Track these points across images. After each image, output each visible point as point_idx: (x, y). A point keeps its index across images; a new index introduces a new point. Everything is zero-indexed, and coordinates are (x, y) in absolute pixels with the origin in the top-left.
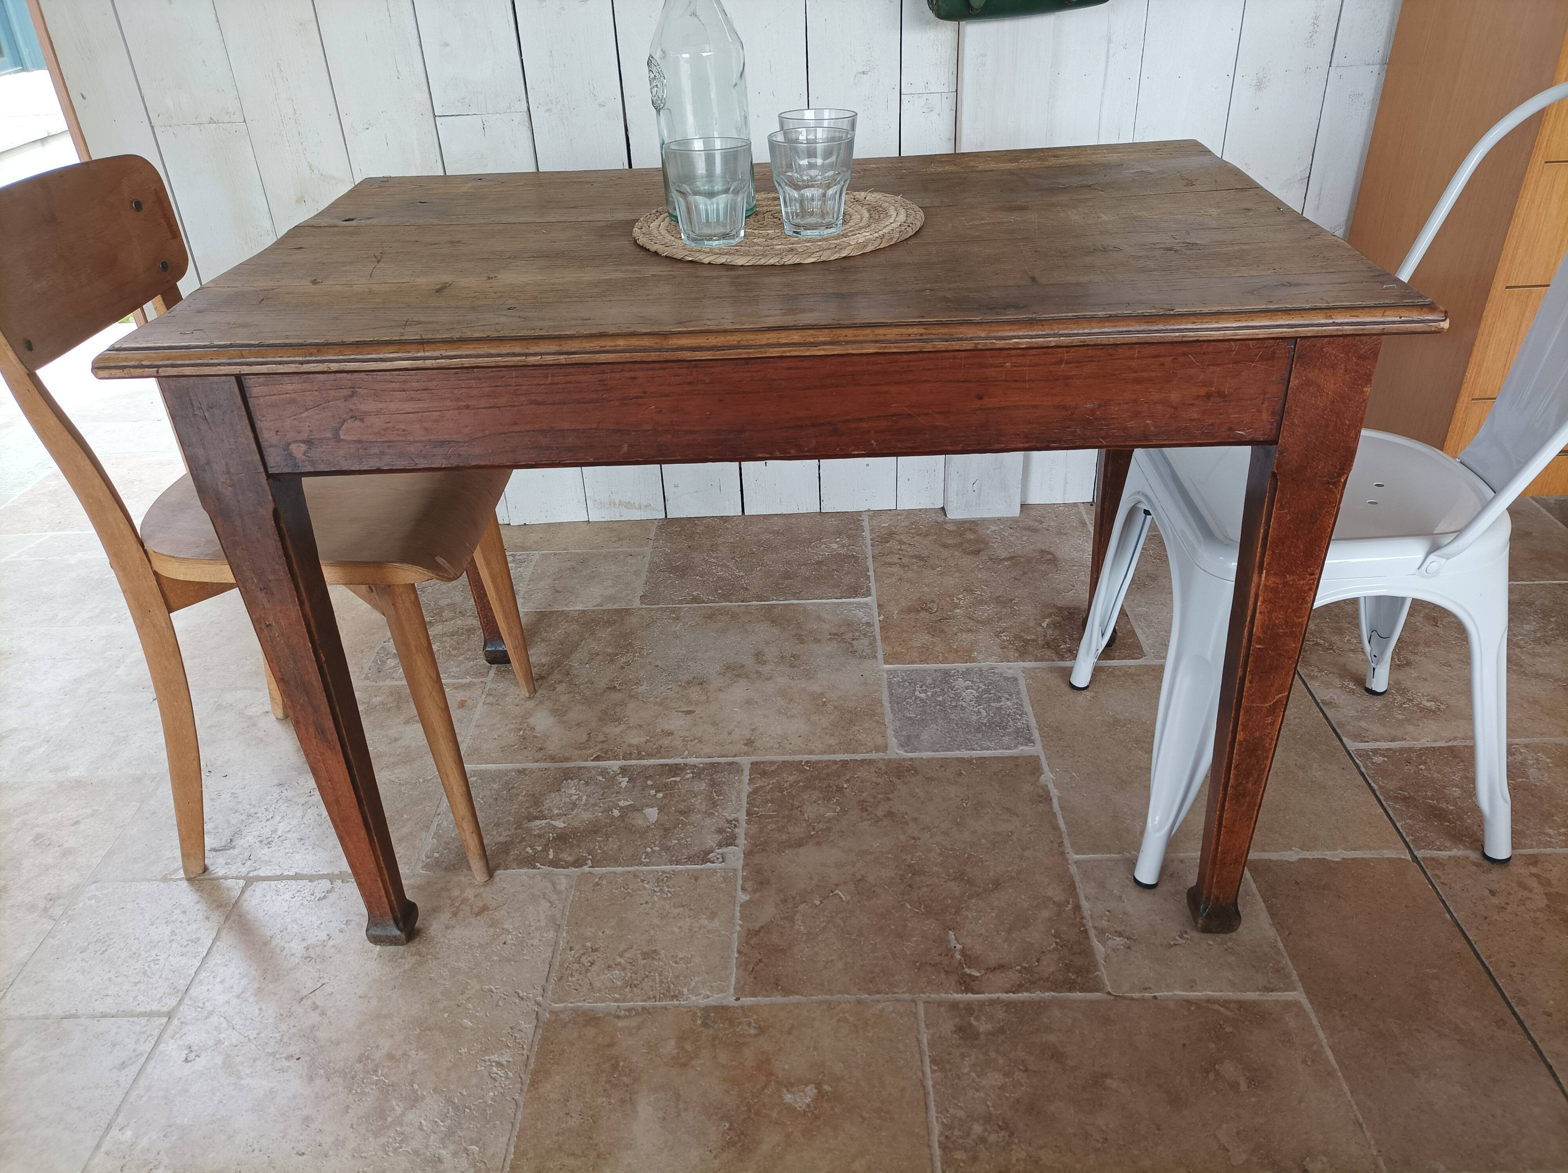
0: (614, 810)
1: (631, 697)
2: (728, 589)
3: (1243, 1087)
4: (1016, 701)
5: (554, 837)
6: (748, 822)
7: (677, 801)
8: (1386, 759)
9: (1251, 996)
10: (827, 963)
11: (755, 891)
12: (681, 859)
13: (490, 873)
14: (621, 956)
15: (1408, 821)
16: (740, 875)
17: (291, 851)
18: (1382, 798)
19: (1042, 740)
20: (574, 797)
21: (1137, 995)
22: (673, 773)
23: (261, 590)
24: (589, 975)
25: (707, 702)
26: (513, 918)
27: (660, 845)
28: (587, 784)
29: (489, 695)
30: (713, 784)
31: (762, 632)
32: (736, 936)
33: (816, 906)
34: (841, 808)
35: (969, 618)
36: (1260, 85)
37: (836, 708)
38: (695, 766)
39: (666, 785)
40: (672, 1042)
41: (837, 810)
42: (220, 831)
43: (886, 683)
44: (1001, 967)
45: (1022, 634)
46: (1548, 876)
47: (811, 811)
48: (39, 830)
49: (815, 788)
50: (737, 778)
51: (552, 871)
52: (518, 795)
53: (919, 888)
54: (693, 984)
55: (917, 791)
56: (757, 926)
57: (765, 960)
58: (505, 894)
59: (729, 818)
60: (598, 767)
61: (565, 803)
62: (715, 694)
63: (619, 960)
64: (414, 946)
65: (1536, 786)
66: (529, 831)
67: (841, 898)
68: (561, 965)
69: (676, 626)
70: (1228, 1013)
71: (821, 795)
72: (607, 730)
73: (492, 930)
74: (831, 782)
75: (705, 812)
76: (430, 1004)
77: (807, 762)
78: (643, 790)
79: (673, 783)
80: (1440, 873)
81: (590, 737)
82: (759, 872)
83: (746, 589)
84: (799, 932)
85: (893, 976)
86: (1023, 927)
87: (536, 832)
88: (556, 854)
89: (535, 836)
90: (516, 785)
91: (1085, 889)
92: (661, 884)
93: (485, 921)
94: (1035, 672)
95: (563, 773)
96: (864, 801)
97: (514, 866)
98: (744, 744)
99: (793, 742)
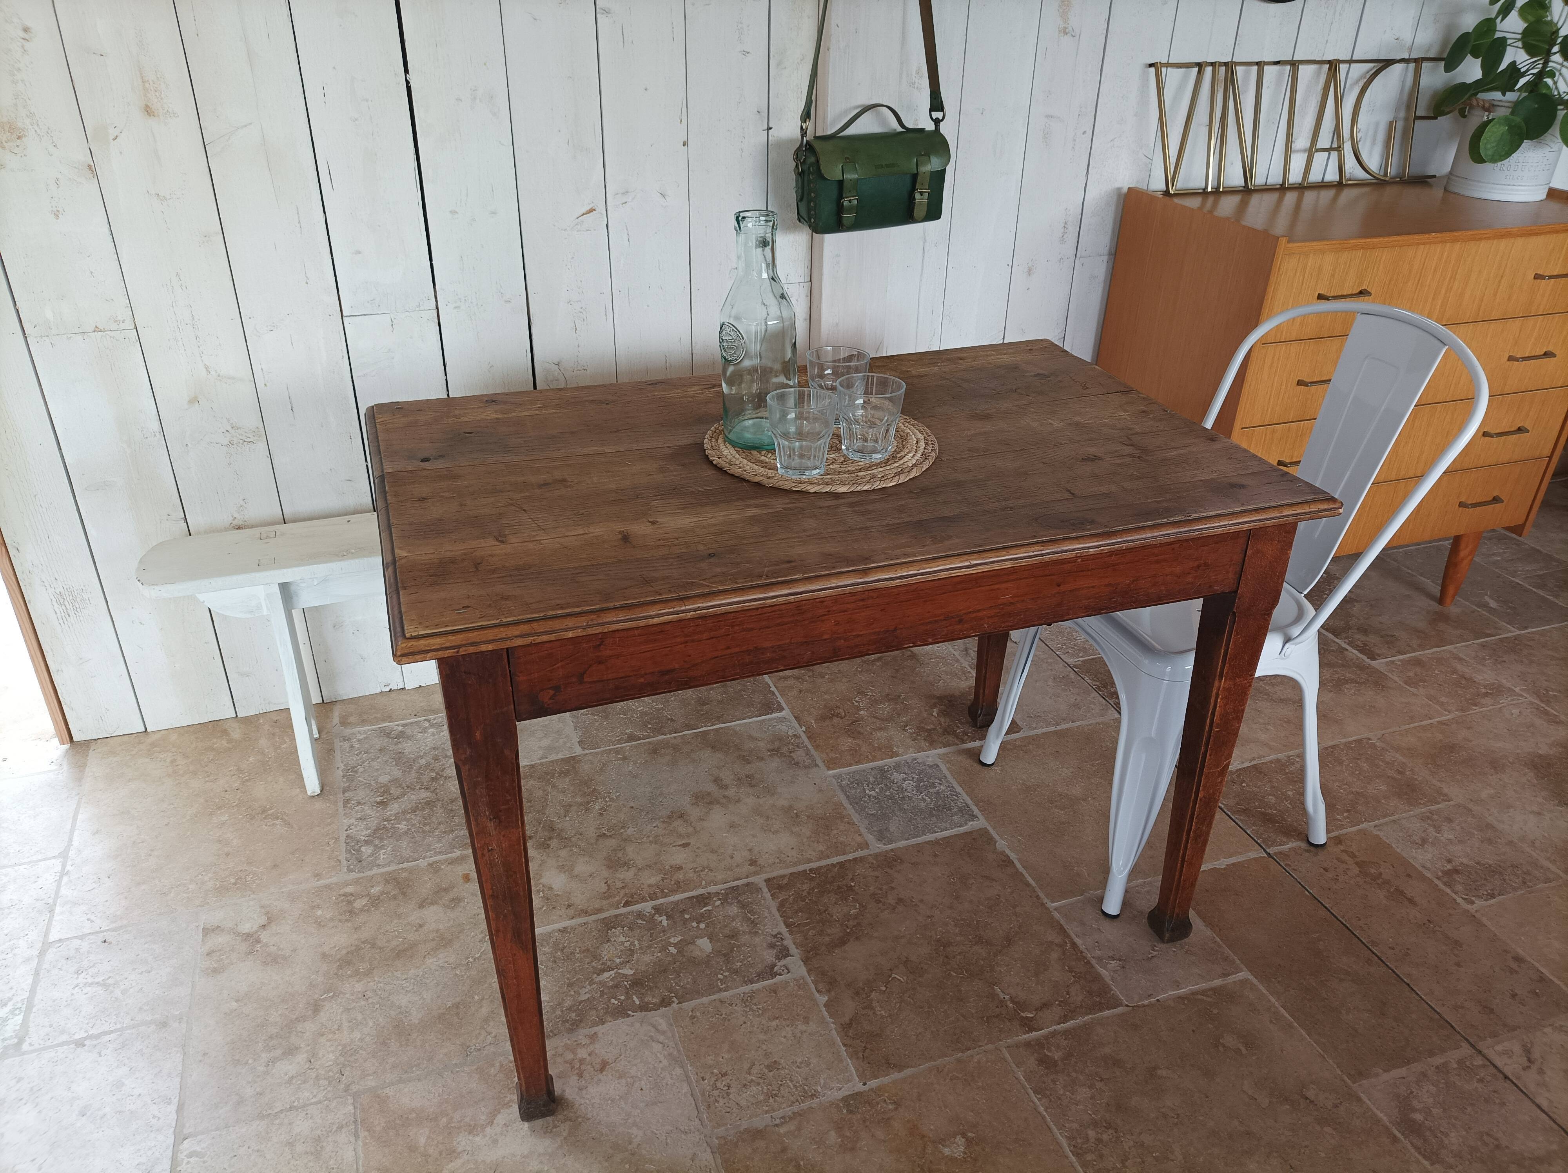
0: (670, 948)
1: (625, 840)
2: (656, 723)
3: (1244, 1051)
4: (947, 784)
5: (630, 984)
6: (791, 933)
7: (720, 928)
9: (1217, 982)
10: (918, 1036)
11: (829, 991)
12: (752, 979)
14: (750, 1074)
15: (1254, 828)
16: (809, 980)
19: (983, 814)
20: (627, 944)
21: (1146, 1002)
22: (702, 904)
23: (490, 820)
24: (731, 1096)
25: (696, 832)
26: (636, 1065)
27: (728, 970)
28: (631, 929)
30: (743, 906)
31: (709, 759)
32: (834, 1032)
33: (884, 991)
34: (860, 904)
35: (875, 718)
36: (1030, 272)
37: (808, 817)
38: (718, 893)
39: (702, 915)
40: (833, 1133)
41: (857, 907)
43: (837, 787)
44: (1045, 1006)
45: (923, 725)
46: (1352, 850)
47: (837, 912)
49: (829, 892)
51: (645, 1015)
52: (572, 953)
53: (954, 957)
54: (822, 1081)
55: (911, 876)
56: (847, 1020)
57: (869, 1046)
58: (616, 1046)
59: (774, 934)
60: (633, 912)
61: (621, 951)
62: (699, 824)
63: (750, 1078)
64: (561, 1115)
66: (602, 983)
67: (899, 979)
68: (703, 1095)
69: (628, 767)
70: (1209, 999)
71: (837, 897)
72: (620, 876)
73: (624, 1081)
74: (839, 883)
75: (750, 932)
76: (607, 1161)
77: (810, 870)
78: (684, 924)
79: (707, 912)
80: (1288, 863)
81: (608, 886)
82: (823, 974)
83: (672, 720)
84: (882, 1017)
85: (972, 1033)
86: (1044, 970)
87: (611, 983)
88: (641, 999)
89: (612, 987)
90: (566, 944)
91: (1072, 929)
92: (748, 1004)
93: (612, 1075)
94: (949, 757)
95: (603, 923)
96: (874, 894)
97: (609, 1019)
98: (749, 865)
99: (789, 854)
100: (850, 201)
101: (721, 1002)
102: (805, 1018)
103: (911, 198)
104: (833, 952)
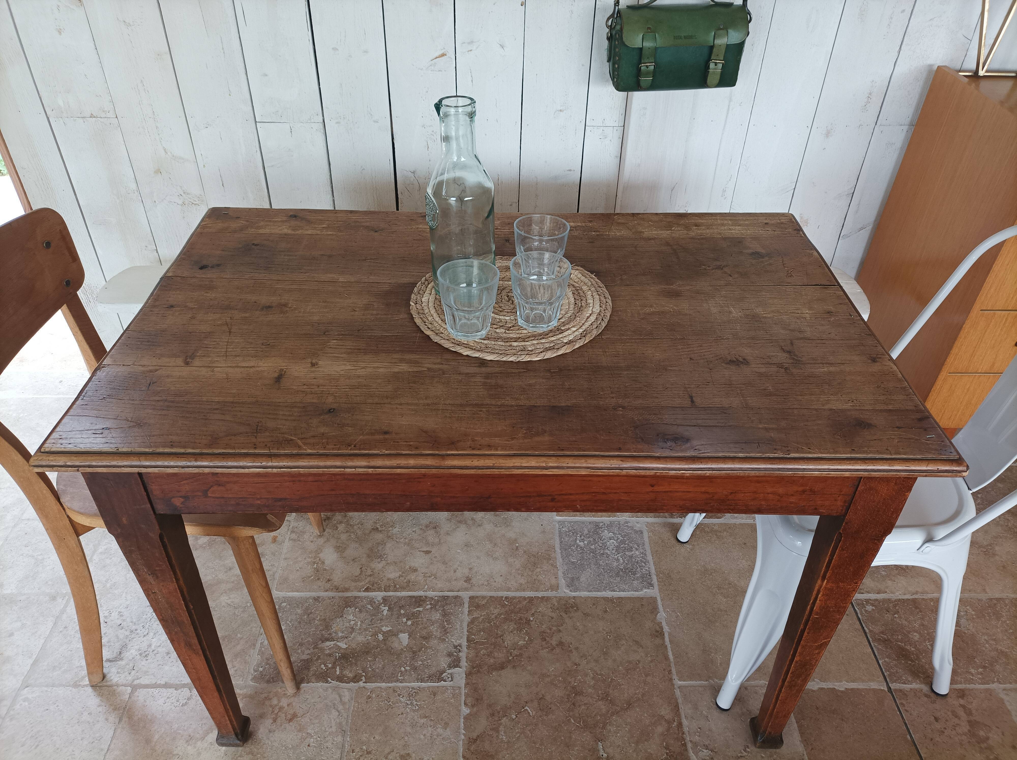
0: (379, 635)
1: (389, 537)
4: (642, 551)
5: (339, 656)
6: (468, 647)
7: (421, 628)
8: (874, 608)
11: (473, 706)
12: (424, 678)
13: (298, 687)
14: (386, 758)
15: (886, 659)
16: (463, 691)
17: (161, 663)
18: (870, 639)
19: (659, 585)
20: (352, 623)
22: (417, 605)
23: (149, 574)
25: (439, 544)
26: (314, 724)
27: (410, 666)
28: (360, 611)
29: (293, 532)
30: (445, 614)
32: (461, 743)
33: (513, 719)
34: (529, 638)
36: (828, 134)
37: (525, 552)
38: (432, 598)
39: (413, 614)
41: (526, 639)
42: (112, 644)
43: (557, 532)
46: (970, 707)
47: (509, 639)
49: (512, 620)
50: (460, 610)
51: (339, 685)
52: (314, 619)
53: (580, 706)
55: (578, 624)
56: (475, 735)
58: (308, 704)
59: (456, 644)
60: (368, 597)
61: (346, 627)
62: (444, 537)
64: (249, 746)
65: (965, 633)
66: (322, 650)
67: (529, 713)
71: (516, 626)
72: (373, 565)
73: (300, 734)
74: (522, 615)
75: (440, 638)
77: (506, 598)
78: (398, 618)
79: (418, 612)
80: (904, 703)
81: (361, 571)
82: (476, 690)
84: (502, 741)
86: (646, 740)
87: (327, 652)
88: (341, 670)
89: (327, 655)
90: (313, 611)
91: (685, 709)
92: (411, 698)
93: (295, 727)
94: (654, 527)
95: (345, 601)
96: (544, 632)
97: (313, 680)
98: (464, 581)
99: (496, 580)
100: (648, 66)
101: (394, 691)
102: (446, 723)
103: (708, 67)
104: (491, 674)
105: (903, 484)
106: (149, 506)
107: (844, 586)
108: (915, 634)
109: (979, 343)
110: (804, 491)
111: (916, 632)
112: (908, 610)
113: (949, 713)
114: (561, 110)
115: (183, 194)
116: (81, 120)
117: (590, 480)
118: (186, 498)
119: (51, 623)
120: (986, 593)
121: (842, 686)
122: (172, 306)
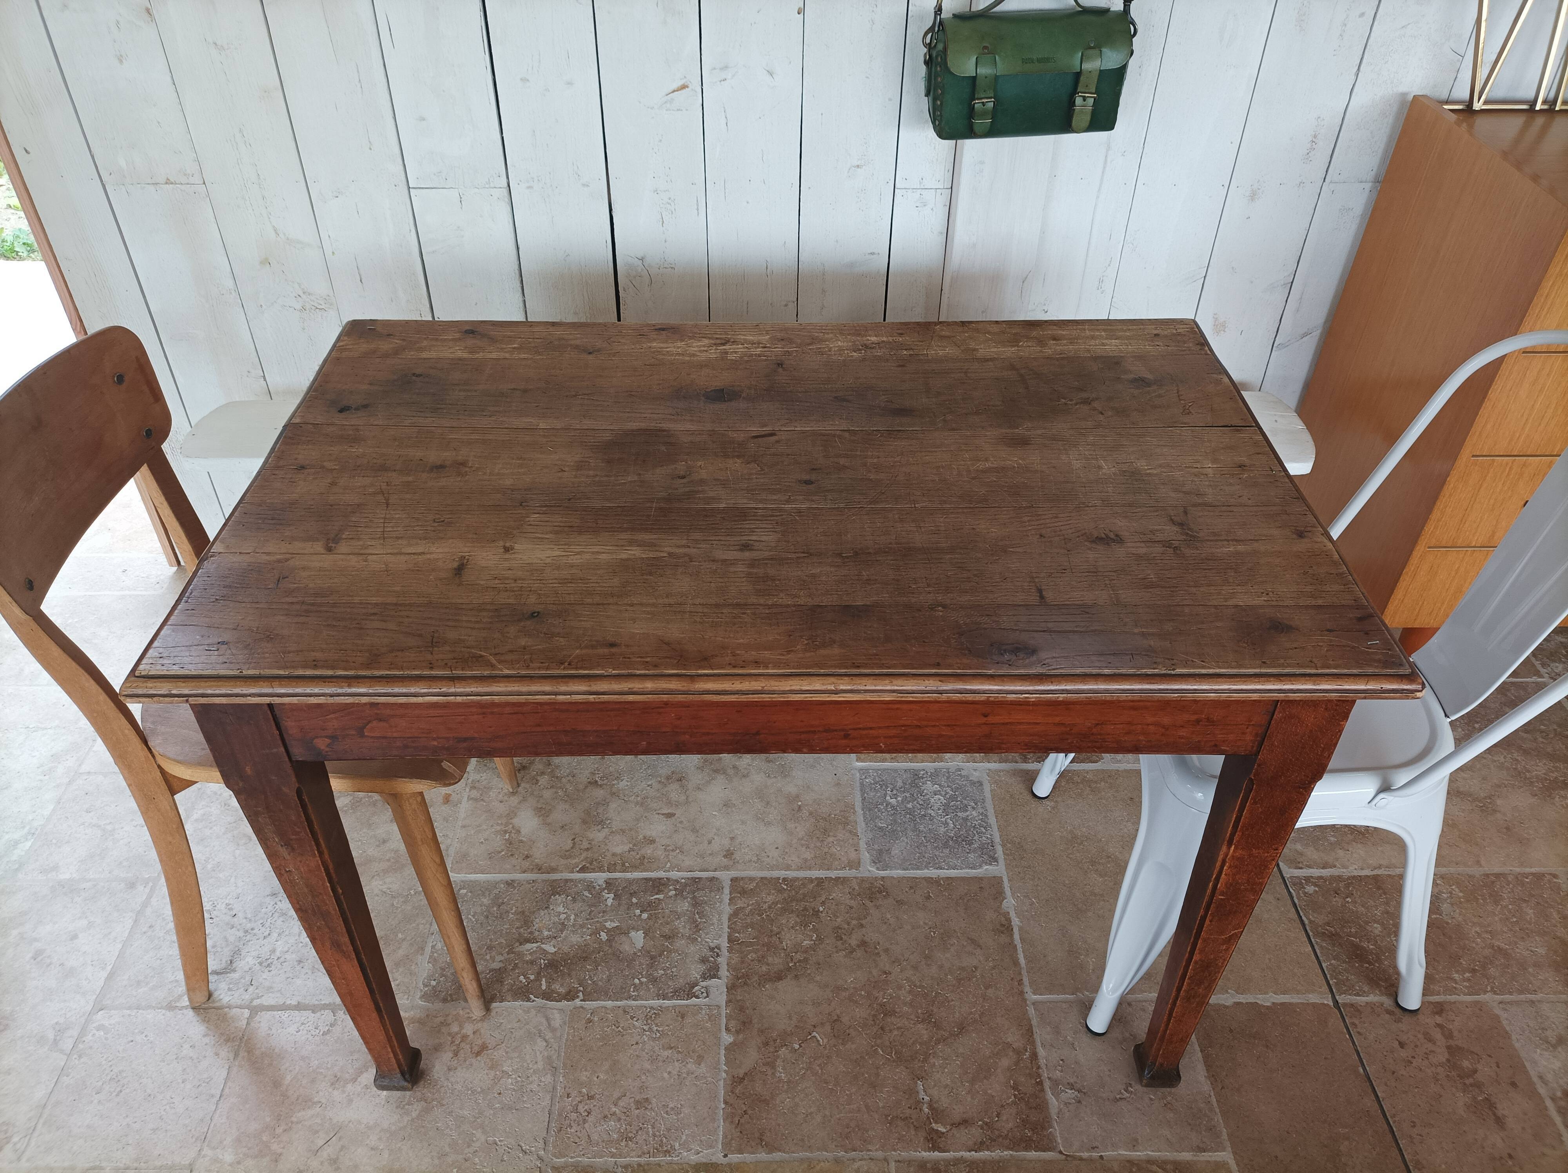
0: (602, 933)
1: (613, 794)
4: (981, 810)
5: (545, 964)
6: (730, 950)
7: (662, 923)
8: (1317, 889)
9: (1186, 1156)
10: (807, 1116)
11: (738, 1032)
12: (667, 993)
13: (487, 1007)
14: (616, 1105)
15: (1333, 962)
16: (724, 1012)
17: (291, 975)
18: (1311, 934)
19: (1005, 859)
20: (563, 916)
21: (1085, 1155)
22: (656, 891)
23: (282, 846)
24: (586, 1125)
25: (687, 802)
26: (511, 1059)
27: (648, 976)
28: (574, 900)
29: (473, 788)
30: (696, 904)
32: (722, 1083)
33: (796, 1050)
34: (817, 936)
36: (1253, 196)
37: (811, 813)
38: (677, 881)
39: (650, 904)
41: (814, 938)
42: (219, 950)
43: (858, 785)
44: (965, 1122)
46: (1451, 1027)
47: (789, 939)
48: (38, 945)
49: (792, 912)
50: (718, 897)
51: (545, 1004)
52: (507, 912)
53: (891, 1031)
55: (889, 916)
56: (741, 1072)
57: (750, 1112)
58: (503, 1031)
59: (712, 945)
60: (584, 880)
61: (554, 923)
62: (693, 793)
63: (614, 1109)
64: (420, 1090)
65: (1447, 923)
66: (520, 955)
67: (818, 1041)
68: (560, 1115)
71: (798, 920)
72: (591, 835)
73: (492, 1073)
74: (808, 904)
75: (689, 938)
76: (439, 1158)
77: (784, 879)
78: (628, 909)
79: (657, 901)
80: (1357, 1022)
81: (574, 844)
82: (742, 1009)
84: (780, 1080)
85: (867, 1131)
86: (985, 1078)
87: (528, 958)
88: (549, 984)
89: (527, 962)
90: (505, 900)
91: (1041, 1034)
92: (650, 1022)
93: (485, 1063)
94: (999, 776)
95: (551, 886)
96: (839, 928)
97: (509, 998)
98: (724, 856)
99: (770, 854)
100: (985, 103)
101: (625, 1011)
102: (699, 1056)
103: (1072, 103)
104: (764, 987)
105: (1336, 710)
106: (282, 749)
107: (1259, 853)
108: (1375, 925)
109: (1471, 503)
110: (1198, 721)
111: (1376, 922)
112: (1367, 891)
113: (1420, 1036)
114: (858, 166)
115: (301, 294)
116: (152, 188)
117: (897, 709)
118: (333, 738)
119: (130, 921)
120: (1481, 866)
121: (1267, 999)
122: (303, 467)
